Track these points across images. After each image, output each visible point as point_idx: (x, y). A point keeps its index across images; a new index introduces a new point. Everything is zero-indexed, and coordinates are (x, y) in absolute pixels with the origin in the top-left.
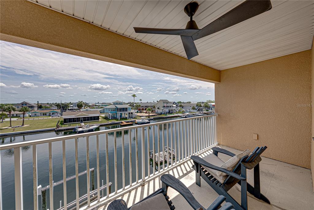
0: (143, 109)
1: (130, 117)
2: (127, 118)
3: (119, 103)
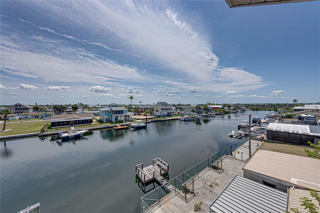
0: (142, 112)
1: (126, 120)
3: (115, 105)
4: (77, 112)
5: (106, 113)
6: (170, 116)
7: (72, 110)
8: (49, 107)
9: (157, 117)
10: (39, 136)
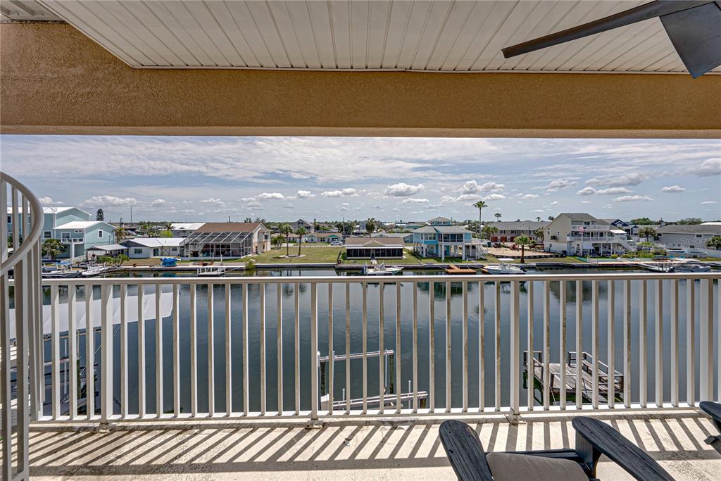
0: (504, 239)
1: (469, 256)
2: (461, 258)
3: (444, 223)
4: (373, 235)
5: (427, 238)
6: (603, 257)
7: (365, 231)
8: (330, 224)
9: (557, 256)
10: (336, 269)
